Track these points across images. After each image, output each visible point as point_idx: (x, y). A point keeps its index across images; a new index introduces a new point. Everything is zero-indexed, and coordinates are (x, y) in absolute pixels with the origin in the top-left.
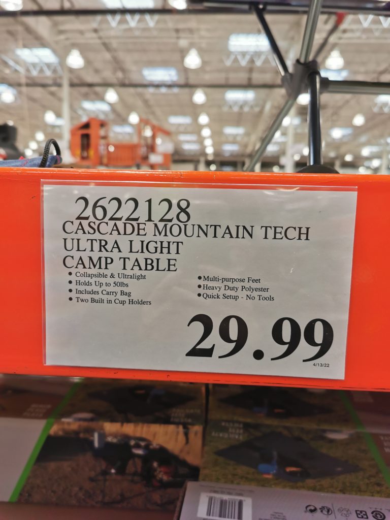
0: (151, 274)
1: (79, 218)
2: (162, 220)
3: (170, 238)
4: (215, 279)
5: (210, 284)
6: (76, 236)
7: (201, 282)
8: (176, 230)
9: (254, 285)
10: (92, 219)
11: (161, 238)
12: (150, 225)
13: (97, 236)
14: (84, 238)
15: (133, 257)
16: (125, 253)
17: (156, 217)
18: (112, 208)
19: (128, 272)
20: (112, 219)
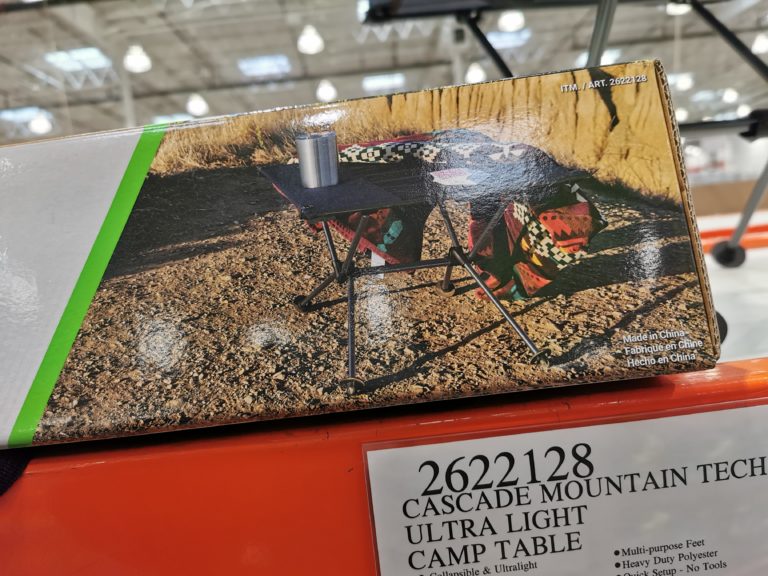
0: (545, 561)
1: (426, 493)
2: (552, 479)
3: (567, 503)
4: (638, 551)
5: (633, 559)
6: (425, 521)
7: (620, 559)
8: (574, 490)
9: (697, 550)
10: (447, 491)
11: (557, 504)
12: (536, 489)
13: (457, 515)
14: (436, 521)
15: (514, 538)
17: (543, 475)
18: (475, 471)
19: (510, 561)
20: (476, 487)
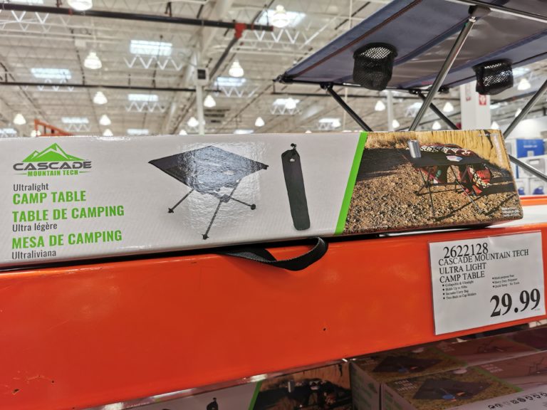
0: (475, 280)
1: (445, 257)
2: (478, 254)
3: (481, 262)
4: (499, 278)
5: (497, 280)
6: (444, 266)
7: (494, 280)
8: (483, 257)
9: (512, 278)
10: (451, 257)
11: (479, 262)
12: (474, 256)
13: (454, 265)
14: (448, 266)
15: (468, 273)
16: (465, 272)
17: (475, 253)
18: (458, 250)
19: (466, 281)
20: (459, 256)
